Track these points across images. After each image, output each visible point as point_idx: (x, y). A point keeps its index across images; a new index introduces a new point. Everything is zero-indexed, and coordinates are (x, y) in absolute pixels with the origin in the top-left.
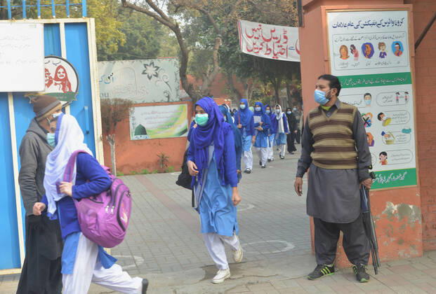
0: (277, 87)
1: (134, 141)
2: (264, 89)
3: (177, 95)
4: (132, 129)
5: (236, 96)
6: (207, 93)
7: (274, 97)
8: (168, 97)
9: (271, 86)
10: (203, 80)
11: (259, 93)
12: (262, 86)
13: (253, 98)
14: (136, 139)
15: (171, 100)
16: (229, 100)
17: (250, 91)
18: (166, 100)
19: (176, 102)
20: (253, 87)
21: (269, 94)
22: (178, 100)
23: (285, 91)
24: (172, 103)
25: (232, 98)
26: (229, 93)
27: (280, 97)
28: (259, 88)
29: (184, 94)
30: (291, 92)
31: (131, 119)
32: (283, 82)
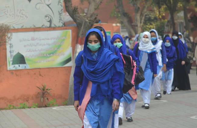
0: (172, 10)
1: (12, 72)
2: (158, 13)
3: (60, 20)
4: (10, 59)
5: (125, 20)
6: (94, 17)
7: (168, 21)
8: (50, 21)
9: (166, 10)
10: (89, 3)
11: (152, 16)
12: (155, 9)
13: (145, 23)
14: (14, 69)
15: (53, 25)
16: (118, 25)
17: (141, 15)
18: (48, 24)
19: (59, 27)
20: (145, 10)
21: (163, 18)
22: (61, 25)
23: (181, 14)
24: (54, 29)
25: (122, 23)
26: (117, 17)
27: (176, 21)
28: (152, 11)
29: (67, 18)
30: (189, 16)
31: (8, 47)
32: (180, 5)
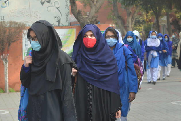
2: (146, 17)
3: (67, 20)
5: (120, 22)
6: (94, 19)
7: (154, 24)
8: (59, 21)
9: (152, 14)
10: (91, 7)
11: (141, 19)
12: (144, 13)
13: (135, 25)
15: (61, 25)
16: (114, 25)
17: (133, 18)
18: (57, 24)
19: (66, 26)
20: (136, 14)
21: (150, 21)
22: (67, 24)
23: (165, 18)
25: (116, 24)
26: (113, 19)
27: (160, 24)
28: (141, 15)
29: (73, 19)
30: (171, 20)
32: (164, 11)
